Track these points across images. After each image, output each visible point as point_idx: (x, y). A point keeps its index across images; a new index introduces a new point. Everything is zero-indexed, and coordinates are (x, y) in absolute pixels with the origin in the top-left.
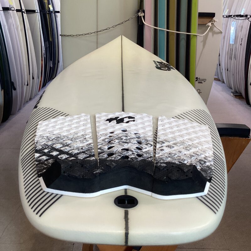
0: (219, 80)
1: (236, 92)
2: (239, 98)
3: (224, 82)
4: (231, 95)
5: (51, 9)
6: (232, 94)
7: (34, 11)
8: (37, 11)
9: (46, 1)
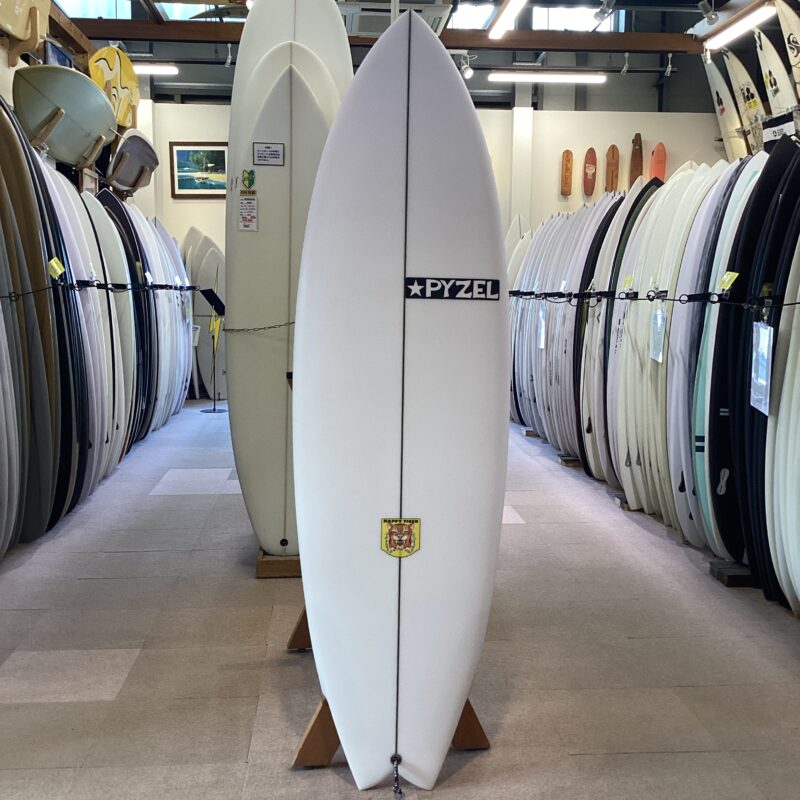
0: (537, 436)
1: (569, 455)
2: (575, 467)
3: (546, 439)
4: (557, 462)
5: (150, 280)
6: (560, 460)
7: (123, 287)
8: (129, 287)
9: (139, 264)
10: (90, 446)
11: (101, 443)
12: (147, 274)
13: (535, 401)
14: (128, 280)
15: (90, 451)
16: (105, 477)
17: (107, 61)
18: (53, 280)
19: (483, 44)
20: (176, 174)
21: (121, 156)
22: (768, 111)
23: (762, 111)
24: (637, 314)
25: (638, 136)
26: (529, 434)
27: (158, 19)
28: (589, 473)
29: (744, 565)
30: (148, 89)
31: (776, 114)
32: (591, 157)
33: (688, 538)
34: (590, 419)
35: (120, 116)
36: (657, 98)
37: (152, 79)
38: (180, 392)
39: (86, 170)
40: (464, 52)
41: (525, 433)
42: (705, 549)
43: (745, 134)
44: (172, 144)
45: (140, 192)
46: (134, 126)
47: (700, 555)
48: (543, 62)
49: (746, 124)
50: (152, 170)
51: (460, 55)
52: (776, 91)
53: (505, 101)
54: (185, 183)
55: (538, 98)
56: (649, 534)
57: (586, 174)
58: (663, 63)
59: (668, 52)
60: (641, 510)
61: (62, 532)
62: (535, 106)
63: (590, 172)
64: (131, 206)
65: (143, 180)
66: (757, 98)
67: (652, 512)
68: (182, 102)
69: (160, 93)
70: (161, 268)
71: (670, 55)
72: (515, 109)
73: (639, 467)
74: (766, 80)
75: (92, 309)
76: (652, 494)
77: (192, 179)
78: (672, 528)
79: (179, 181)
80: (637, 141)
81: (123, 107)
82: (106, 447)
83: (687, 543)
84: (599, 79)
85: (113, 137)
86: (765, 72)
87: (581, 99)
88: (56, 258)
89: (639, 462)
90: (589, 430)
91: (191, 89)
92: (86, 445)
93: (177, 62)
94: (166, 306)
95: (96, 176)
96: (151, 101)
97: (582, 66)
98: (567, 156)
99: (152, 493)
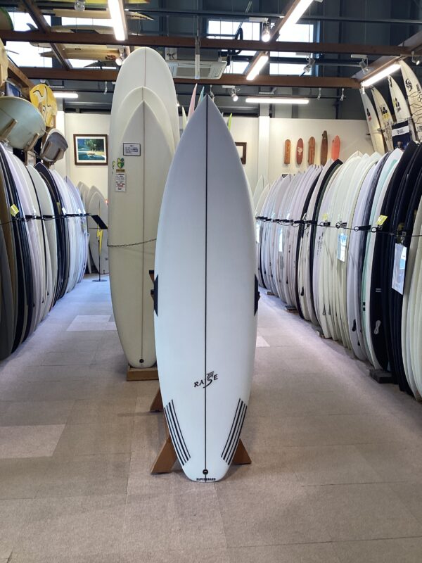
0: (273, 295)
1: (291, 307)
2: (294, 313)
3: (278, 297)
4: (285, 310)
5: (65, 212)
7: (50, 217)
8: (54, 217)
9: (58, 204)
10: (34, 305)
11: (40, 304)
12: (63, 209)
13: (272, 276)
14: (52, 213)
15: (34, 308)
16: (42, 321)
17: (39, 92)
18: (13, 217)
19: (244, 83)
20: (77, 152)
21: (48, 143)
22: (395, 120)
23: (391, 120)
24: (329, 234)
25: (325, 132)
26: (269, 294)
27: (67, 68)
28: (302, 317)
29: (388, 372)
30: (62, 105)
31: (399, 121)
32: (300, 143)
33: (358, 355)
34: (303, 289)
35: (47, 121)
36: (335, 112)
37: (64, 100)
38: (81, 271)
39: (29, 152)
40: (233, 87)
41: (267, 293)
42: (366, 361)
43: (382, 132)
44: (75, 136)
45: (58, 163)
46: (54, 127)
47: (364, 365)
48: (275, 92)
49: (383, 126)
50: (65, 150)
51: (231, 89)
52: (399, 109)
53: (255, 113)
54: (82, 156)
55: (272, 111)
56: (336, 352)
57: (297, 152)
58: (339, 93)
59: (342, 88)
60: (331, 338)
61: (20, 353)
62: (271, 116)
63: (300, 151)
64: (54, 171)
65: (60, 157)
66: (389, 113)
67: (337, 340)
68: (80, 113)
69: (68, 108)
70: (71, 205)
71: (343, 90)
72: (260, 117)
73: (330, 315)
74: (394, 103)
75: (34, 231)
76: (337, 330)
77: (86, 155)
78: (348, 348)
79: (79, 156)
80: (325, 134)
81: (49, 116)
82: (43, 305)
83: (356, 358)
84: (305, 102)
85: (43, 134)
86: (393, 98)
87: (295, 112)
88: (14, 205)
89: (330, 313)
90: (303, 294)
91: (85, 105)
92: (31, 305)
93: (77, 91)
94: (73, 226)
95: (34, 155)
96: (63, 112)
97: (296, 94)
98: (288, 143)
99: (68, 330)
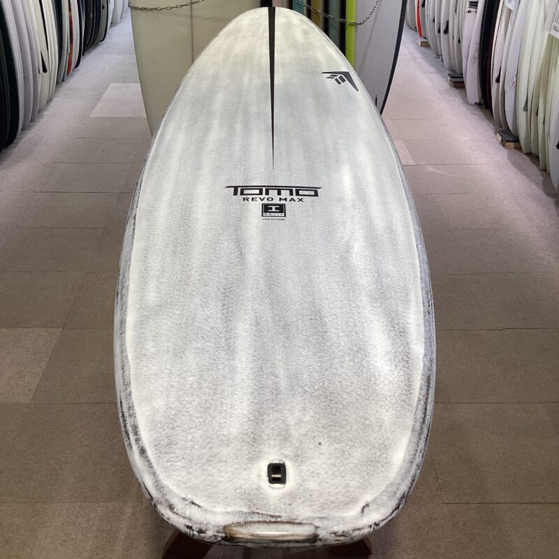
6: (449, 78)
41: (420, 43)
73: (525, 113)
89: (526, 109)
99: (91, 116)
